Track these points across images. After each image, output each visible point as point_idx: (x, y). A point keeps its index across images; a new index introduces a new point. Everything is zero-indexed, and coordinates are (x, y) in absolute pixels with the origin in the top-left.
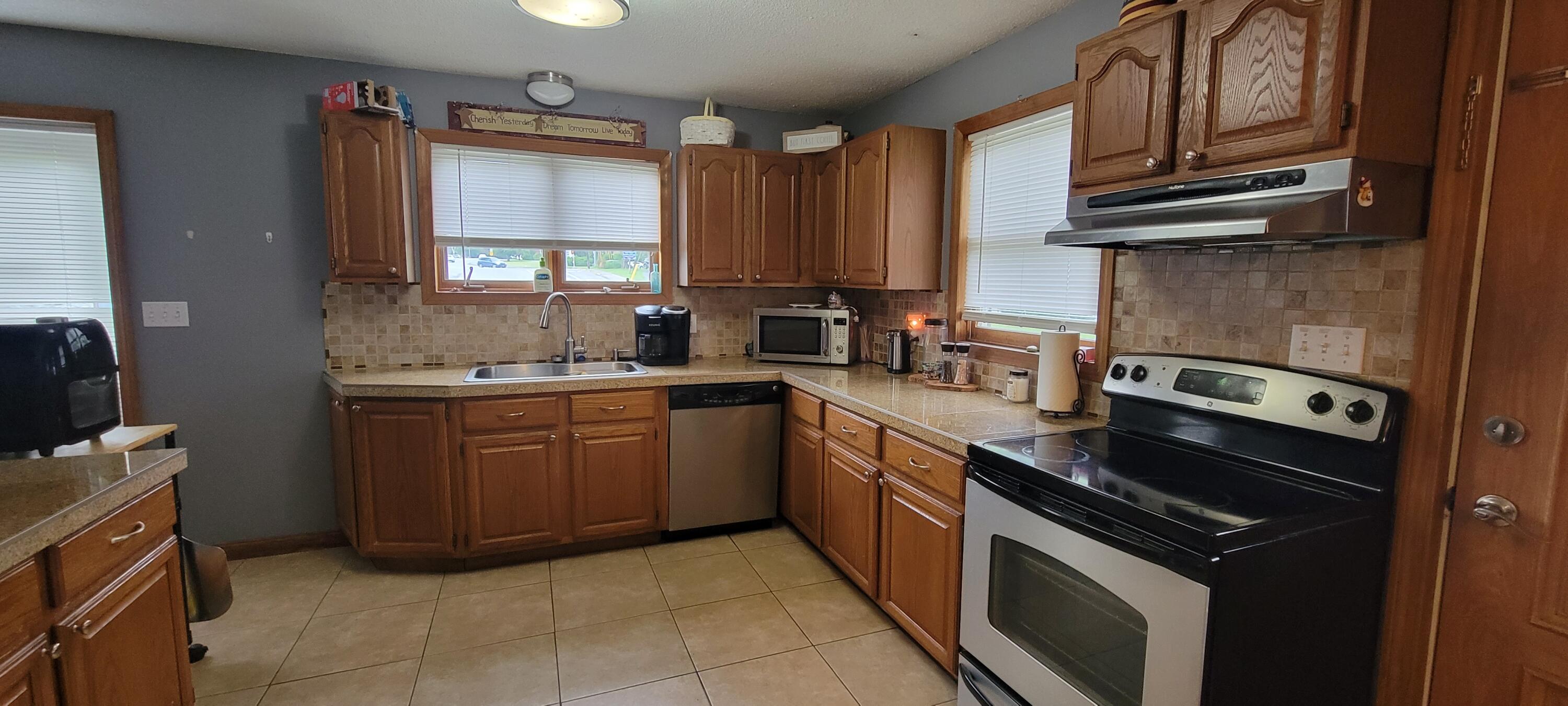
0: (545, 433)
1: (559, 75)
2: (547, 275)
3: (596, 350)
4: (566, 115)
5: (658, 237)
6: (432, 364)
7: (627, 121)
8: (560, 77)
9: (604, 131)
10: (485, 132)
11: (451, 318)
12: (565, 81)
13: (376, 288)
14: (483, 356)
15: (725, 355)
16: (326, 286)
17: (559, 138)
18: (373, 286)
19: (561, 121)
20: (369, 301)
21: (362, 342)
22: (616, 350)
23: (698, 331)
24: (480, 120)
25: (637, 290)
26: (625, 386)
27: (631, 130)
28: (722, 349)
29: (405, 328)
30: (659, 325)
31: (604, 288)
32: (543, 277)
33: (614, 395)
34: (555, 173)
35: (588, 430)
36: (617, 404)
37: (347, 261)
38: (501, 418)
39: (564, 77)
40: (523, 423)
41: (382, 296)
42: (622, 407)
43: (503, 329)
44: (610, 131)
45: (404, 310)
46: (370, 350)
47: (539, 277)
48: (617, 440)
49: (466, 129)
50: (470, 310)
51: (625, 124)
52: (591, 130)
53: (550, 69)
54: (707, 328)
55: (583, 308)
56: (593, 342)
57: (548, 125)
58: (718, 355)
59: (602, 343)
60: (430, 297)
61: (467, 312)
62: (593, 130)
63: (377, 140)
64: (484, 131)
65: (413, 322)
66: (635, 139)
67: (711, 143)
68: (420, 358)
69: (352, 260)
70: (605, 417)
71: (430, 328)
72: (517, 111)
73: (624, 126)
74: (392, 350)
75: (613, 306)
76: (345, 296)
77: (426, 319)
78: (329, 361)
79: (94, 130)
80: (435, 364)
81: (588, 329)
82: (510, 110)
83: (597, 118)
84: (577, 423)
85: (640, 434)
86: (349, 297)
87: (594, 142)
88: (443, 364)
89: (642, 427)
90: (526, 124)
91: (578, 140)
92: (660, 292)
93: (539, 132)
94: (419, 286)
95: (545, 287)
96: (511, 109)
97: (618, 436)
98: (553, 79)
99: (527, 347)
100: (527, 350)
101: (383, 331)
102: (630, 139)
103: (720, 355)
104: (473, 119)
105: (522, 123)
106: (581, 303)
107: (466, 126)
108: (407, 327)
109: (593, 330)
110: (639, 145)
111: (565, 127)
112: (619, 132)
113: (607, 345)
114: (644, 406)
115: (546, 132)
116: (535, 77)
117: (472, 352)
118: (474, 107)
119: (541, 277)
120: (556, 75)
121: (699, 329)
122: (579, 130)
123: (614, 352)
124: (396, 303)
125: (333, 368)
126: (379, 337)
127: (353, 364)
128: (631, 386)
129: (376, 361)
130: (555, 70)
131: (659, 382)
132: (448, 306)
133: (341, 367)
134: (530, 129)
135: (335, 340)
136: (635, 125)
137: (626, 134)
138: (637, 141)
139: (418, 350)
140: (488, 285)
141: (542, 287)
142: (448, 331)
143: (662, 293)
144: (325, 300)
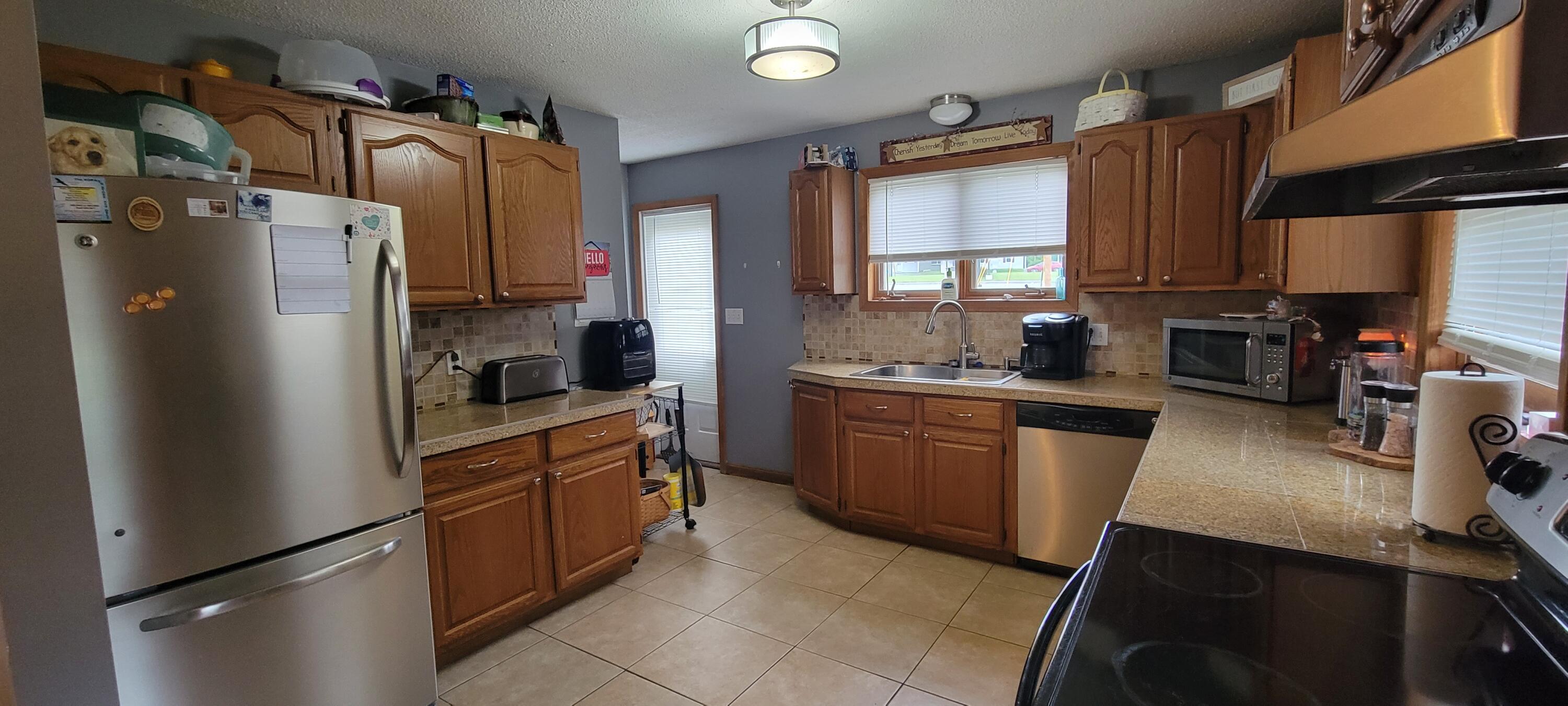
0: (902, 428)
1: (954, 95)
2: (952, 284)
3: (994, 358)
4: (972, 130)
5: (1064, 238)
6: (864, 360)
7: (1029, 121)
8: (956, 97)
9: (1007, 136)
10: (906, 162)
11: (878, 322)
12: (962, 99)
13: (832, 298)
14: (899, 355)
15: (1148, 374)
16: (805, 297)
17: (964, 154)
18: (831, 297)
19: (966, 137)
20: (828, 309)
21: (823, 339)
22: (1007, 358)
23: (1110, 344)
24: (903, 152)
25: (1042, 297)
26: (971, 395)
27: (1034, 129)
28: (1143, 367)
29: (848, 330)
30: (1041, 335)
31: (1005, 295)
32: (948, 286)
33: (959, 401)
34: (962, 186)
35: (939, 433)
36: (965, 411)
37: (800, 279)
38: (869, 409)
39: (959, 96)
40: (885, 416)
41: (835, 304)
42: (970, 415)
43: (915, 334)
44: (1012, 136)
45: (848, 316)
46: (827, 345)
47: (946, 286)
48: (964, 447)
49: (891, 163)
50: (891, 316)
51: (1028, 124)
52: (993, 139)
53: (944, 93)
54: (1122, 340)
55: (983, 315)
56: (991, 349)
57: (954, 144)
58: (1138, 374)
59: (1001, 350)
60: (866, 306)
61: (889, 318)
62: (995, 138)
63: (818, 187)
64: (904, 161)
65: (853, 325)
66: (1038, 138)
67: (1107, 123)
68: (855, 354)
69: (804, 279)
70: (953, 423)
71: (864, 330)
72: (930, 137)
73: (1028, 126)
74: (841, 347)
75: (1012, 313)
76: (815, 304)
77: (862, 323)
78: (805, 351)
79: (710, 207)
80: (867, 360)
81: (986, 336)
82: (924, 138)
83: (1001, 125)
84: (929, 424)
85: (987, 446)
86: (816, 305)
87: (997, 149)
88: (871, 360)
89: (988, 438)
90: (936, 147)
91: (982, 151)
92: (1064, 298)
93: (947, 152)
94: (858, 296)
95: (950, 295)
96: (925, 136)
97: (966, 444)
98: (949, 100)
99: (932, 350)
100: (933, 353)
101: (835, 331)
102: (1033, 138)
103: (1140, 374)
104: (896, 153)
105: (932, 148)
106: (981, 310)
107: (891, 160)
108: (850, 328)
109: (992, 337)
110: (1044, 142)
111: (969, 141)
112: (1022, 133)
113: (1005, 353)
114: (990, 417)
115: (954, 150)
116: (935, 102)
117: (892, 352)
118: (896, 142)
119: (947, 286)
120: (951, 96)
121: (1111, 341)
122: (983, 141)
123: (1005, 360)
124: (843, 310)
125: (808, 357)
126: (833, 336)
127: (817, 355)
128: (977, 395)
129: (830, 354)
130: (949, 92)
131: (1006, 395)
132: (876, 312)
133: (811, 357)
134: (939, 151)
135: (809, 337)
136: (1038, 122)
137: (1030, 133)
138: (1041, 138)
139: (856, 347)
140: (909, 294)
141: (947, 295)
142: (875, 333)
143: (1066, 300)
144: (804, 308)
